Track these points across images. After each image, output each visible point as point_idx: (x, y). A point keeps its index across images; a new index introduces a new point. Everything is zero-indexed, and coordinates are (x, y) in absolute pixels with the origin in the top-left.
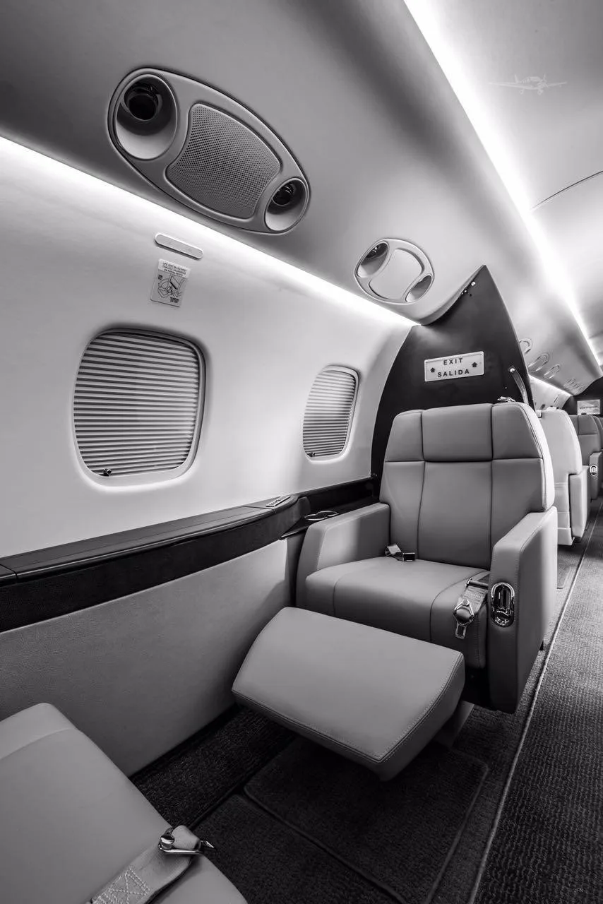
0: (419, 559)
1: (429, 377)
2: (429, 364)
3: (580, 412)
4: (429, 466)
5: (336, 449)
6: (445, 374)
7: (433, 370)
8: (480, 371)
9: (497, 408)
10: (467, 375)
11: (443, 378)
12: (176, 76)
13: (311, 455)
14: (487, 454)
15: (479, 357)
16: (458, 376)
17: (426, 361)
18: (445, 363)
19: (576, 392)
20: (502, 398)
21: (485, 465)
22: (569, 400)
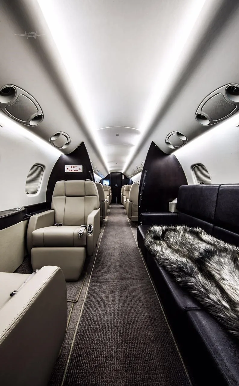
0: (64, 225)
1: (67, 171)
2: (67, 167)
3: (104, 184)
4: (67, 197)
5: (35, 192)
6: (72, 170)
7: (68, 169)
8: (81, 171)
9: (87, 182)
10: (78, 172)
11: (71, 171)
12: (18, 88)
13: (27, 193)
14: (84, 194)
15: (81, 167)
16: (75, 172)
17: (66, 166)
18: (71, 167)
19: (103, 178)
20: (87, 179)
21: (83, 198)
22: (101, 180)
